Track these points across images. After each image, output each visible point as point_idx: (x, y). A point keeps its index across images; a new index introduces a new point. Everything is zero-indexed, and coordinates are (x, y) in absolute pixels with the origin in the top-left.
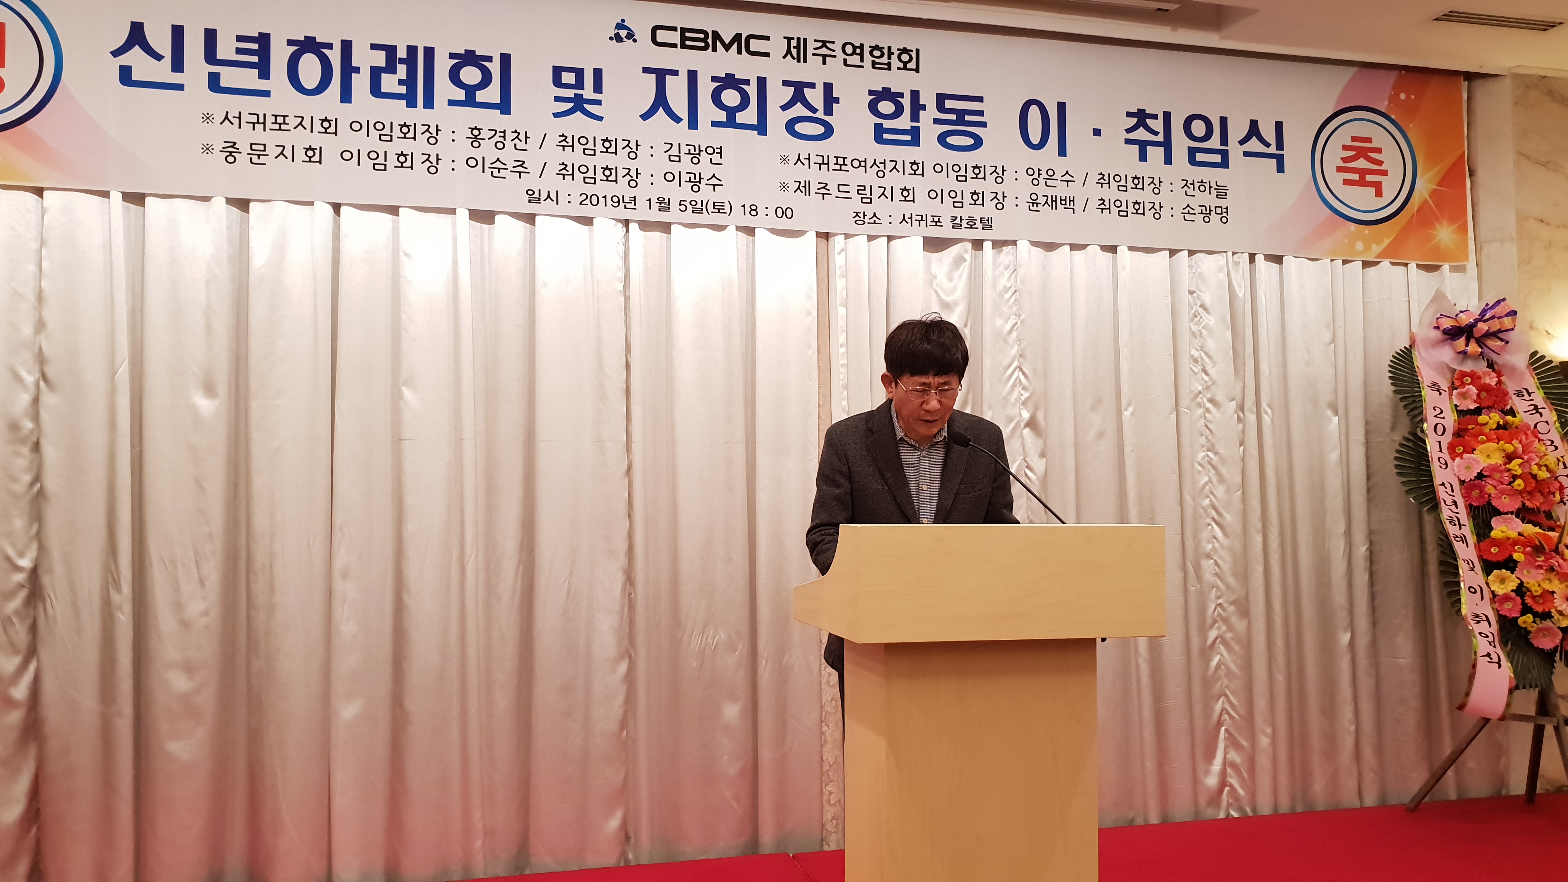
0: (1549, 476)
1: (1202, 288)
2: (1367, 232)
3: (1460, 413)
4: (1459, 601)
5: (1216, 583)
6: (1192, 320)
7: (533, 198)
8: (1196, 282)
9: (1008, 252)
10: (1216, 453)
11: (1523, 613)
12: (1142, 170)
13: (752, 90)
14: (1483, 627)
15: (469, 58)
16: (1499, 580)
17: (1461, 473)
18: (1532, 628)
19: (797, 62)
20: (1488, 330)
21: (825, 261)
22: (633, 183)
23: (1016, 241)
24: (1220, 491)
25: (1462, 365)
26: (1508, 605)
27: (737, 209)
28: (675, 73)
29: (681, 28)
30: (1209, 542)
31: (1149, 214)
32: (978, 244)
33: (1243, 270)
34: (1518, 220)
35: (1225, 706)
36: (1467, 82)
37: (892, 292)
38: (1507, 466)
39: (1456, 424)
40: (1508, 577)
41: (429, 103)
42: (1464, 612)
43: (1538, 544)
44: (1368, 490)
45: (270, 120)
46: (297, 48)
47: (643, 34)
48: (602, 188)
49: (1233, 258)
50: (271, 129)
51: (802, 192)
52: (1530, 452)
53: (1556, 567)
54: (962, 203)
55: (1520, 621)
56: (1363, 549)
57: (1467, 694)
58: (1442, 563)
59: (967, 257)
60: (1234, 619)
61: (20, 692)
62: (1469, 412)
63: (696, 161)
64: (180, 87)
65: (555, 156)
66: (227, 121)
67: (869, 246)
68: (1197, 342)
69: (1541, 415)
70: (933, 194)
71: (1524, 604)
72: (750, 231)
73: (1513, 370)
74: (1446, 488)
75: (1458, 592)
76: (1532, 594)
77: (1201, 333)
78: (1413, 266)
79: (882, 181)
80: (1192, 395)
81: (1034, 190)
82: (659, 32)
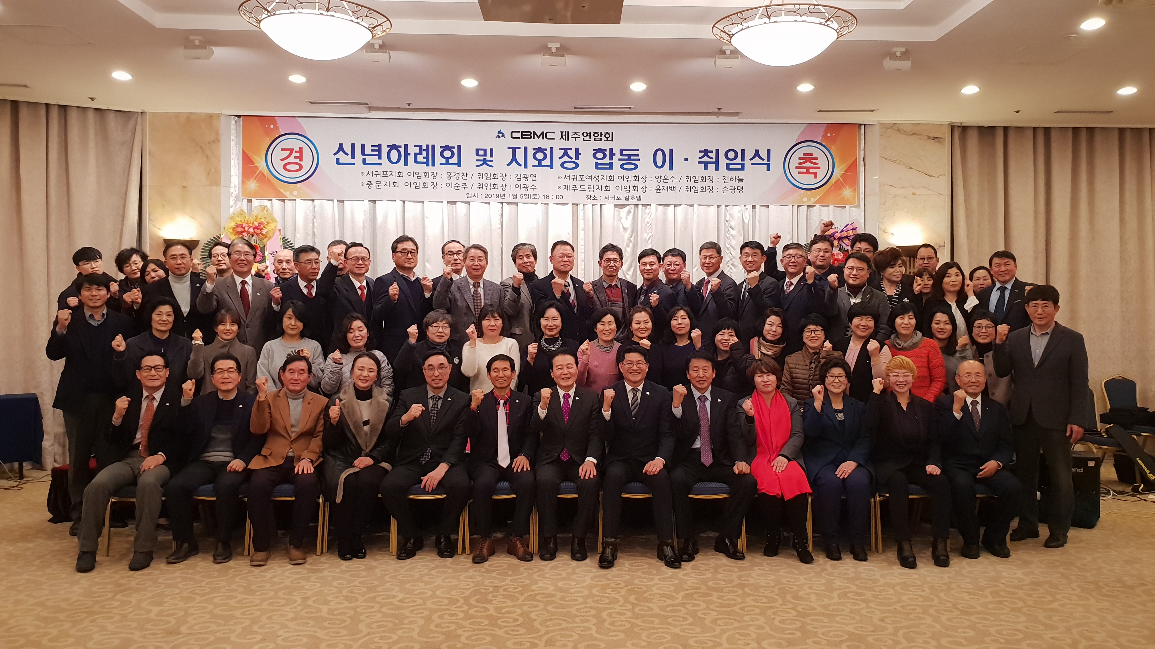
1: (731, 220)
2: (809, 193)
6: (726, 233)
7: (469, 196)
8: (729, 217)
9: (649, 208)
12: (706, 174)
13: (548, 153)
15: (447, 148)
19: (565, 140)
21: (575, 214)
22: (504, 189)
23: (650, 204)
27: (542, 197)
28: (519, 148)
29: (521, 132)
31: (708, 191)
33: (749, 211)
34: (880, 186)
36: (863, 128)
37: (602, 225)
41: (433, 165)
45: (382, 173)
46: (390, 148)
47: (508, 135)
48: (493, 192)
49: (745, 207)
50: (382, 177)
51: (566, 189)
54: (629, 190)
63: (526, 180)
64: (354, 164)
65: (477, 181)
66: (368, 175)
67: (593, 208)
70: (617, 188)
72: (547, 204)
77: (730, 238)
79: (598, 184)
81: (659, 184)
82: (513, 133)
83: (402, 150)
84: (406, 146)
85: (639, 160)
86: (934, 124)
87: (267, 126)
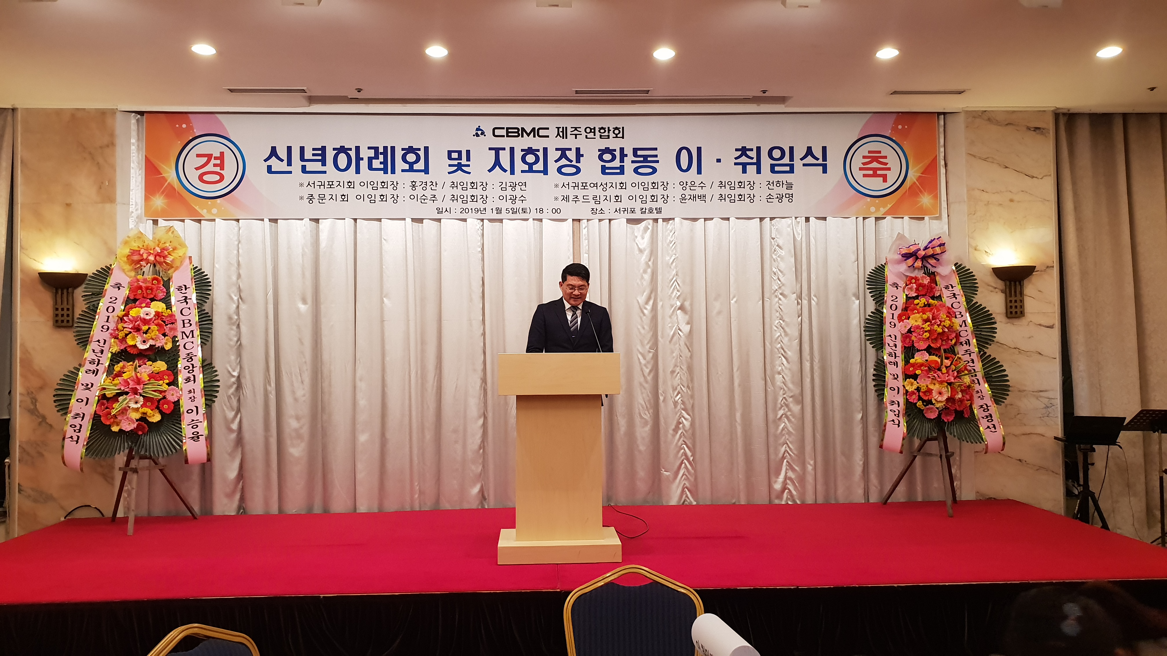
0: (947, 331)
1: (778, 237)
2: (877, 201)
3: (908, 298)
4: (884, 394)
5: (783, 387)
6: (772, 253)
7: (440, 211)
8: (775, 233)
9: (672, 223)
10: (783, 321)
11: (919, 401)
12: (744, 178)
13: (541, 154)
14: (894, 407)
15: (411, 150)
16: (910, 384)
17: (902, 329)
19: (563, 139)
20: (928, 254)
21: (577, 233)
22: (485, 202)
23: (675, 218)
24: (786, 340)
25: (912, 273)
26: (912, 397)
27: (533, 211)
28: (504, 149)
29: (506, 128)
30: (780, 366)
31: (747, 200)
33: (801, 226)
34: (968, 191)
35: (786, 449)
36: (943, 118)
37: (611, 246)
38: (923, 326)
39: (904, 304)
40: (914, 383)
41: (393, 172)
42: (885, 399)
45: (326, 184)
46: (337, 151)
47: (489, 132)
48: (471, 205)
49: (796, 220)
50: (327, 188)
51: (565, 201)
52: (937, 319)
53: (936, 377)
54: (646, 201)
55: (917, 404)
59: (650, 227)
60: (791, 405)
61: (235, 426)
62: (914, 298)
63: (513, 189)
64: (290, 172)
65: (449, 191)
66: (309, 186)
67: (599, 224)
68: (775, 264)
69: (956, 298)
70: (631, 198)
71: (919, 396)
72: (541, 220)
73: (943, 274)
74: (891, 337)
75: (884, 389)
76: (923, 391)
77: (777, 259)
78: (906, 218)
79: (605, 193)
80: (773, 292)
81: (684, 192)
82: (496, 131)
83: (352, 153)
84: (358, 148)
85: (657, 162)
86: (1034, 112)
87: (177, 126)
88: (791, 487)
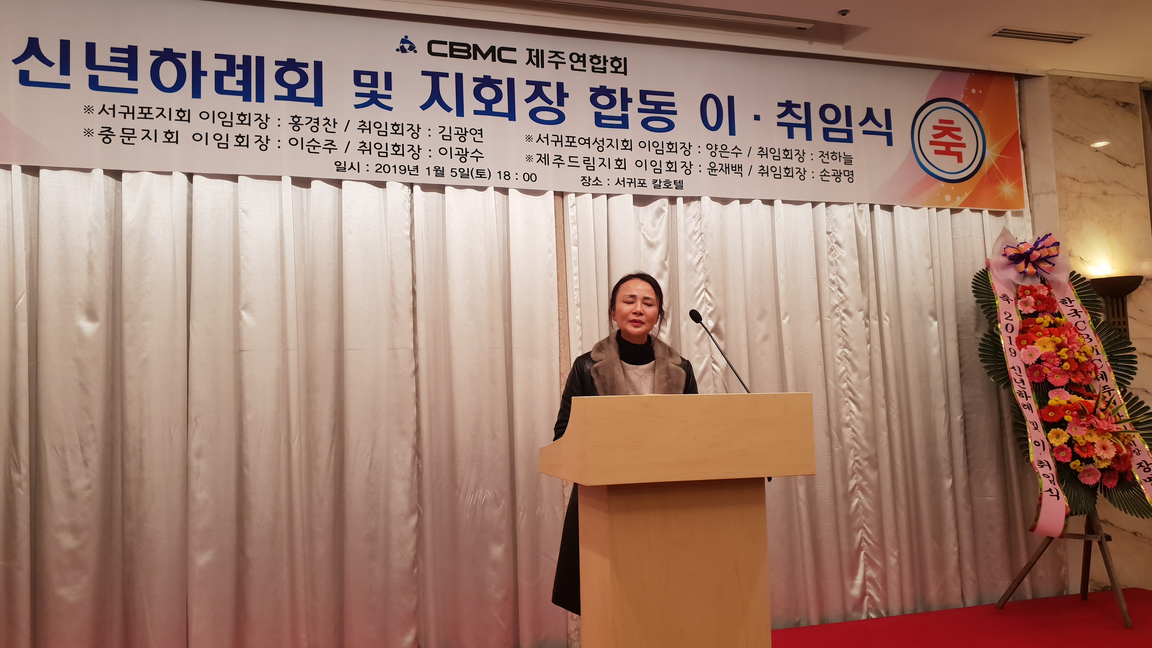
0: (1087, 360)
1: (836, 230)
2: (953, 187)
3: (1024, 316)
4: (1028, 452)
5: (854, 445)
6: (829, 253)
7: (340, 167)
8: (832, 225)
9: (695, 206)
10: (850, 350)
11: (1073, 460)
12: (790, 144)
13: (504, 88)
14: (1045, 470)
15: (291, 65)
16: (1055, 436)
17: (1026, 359)
18: (1081, 470)
19: (537, 67)
20: (1040, 256)
21: (561, 213)
22: (416, 156)
23: (701, 197)
24: (854, 377)
25: (1023, 282)
26: (1063, 454)
27: (495, 175)
28: (446, 75)
29: (450, 42)
30: (847, 415)
31: (797, 176)
32: (673, 200)
33: (865, 216)
34: (1057, 178)
35: (863, 536)
36: (1018, 82)
37: (611, 235)
38: (1058, 353)
39: (1021, 324)
40: (1062, 433)
41: (260, 98)
42: (1032, 459)
43: (1082, 409)
44: (961, 375)
45: (137, 111)
46: (158, 57)
47: (422, 47)
48: (392, 160)
49: (858, 207)
50: (138, 118)
51: (543, 162)
52: (1073, 343)
53: (1095, 425)
54: (661, 170)
55: (1072, 465)
56: (959, 417)
57: (1037, 519)
58: (1015, 424)
60: (867, 471)
62: (1030, 315)
63: (462, 139)
64: (67, 86)
65: (356, 136)
66: (103, 111)
67: (593, 202)
68: (834, 269)
69: (1080, 316)
70: (639, 164)
71: (1073, 452)
72: (505, 191)
73: (1059, 284)
74: (1016, 370)
75: (1027, 445)
76: (1079, 445)
77: (836, 263)
78: (986, 212)
79: (601, 155)
80: (832, 308)
81: (713, 160)
82: (433, 45)
83: (187, 63)
84: (197, 56)
88: (871, 591)
